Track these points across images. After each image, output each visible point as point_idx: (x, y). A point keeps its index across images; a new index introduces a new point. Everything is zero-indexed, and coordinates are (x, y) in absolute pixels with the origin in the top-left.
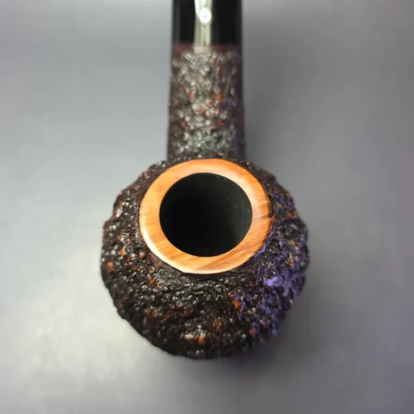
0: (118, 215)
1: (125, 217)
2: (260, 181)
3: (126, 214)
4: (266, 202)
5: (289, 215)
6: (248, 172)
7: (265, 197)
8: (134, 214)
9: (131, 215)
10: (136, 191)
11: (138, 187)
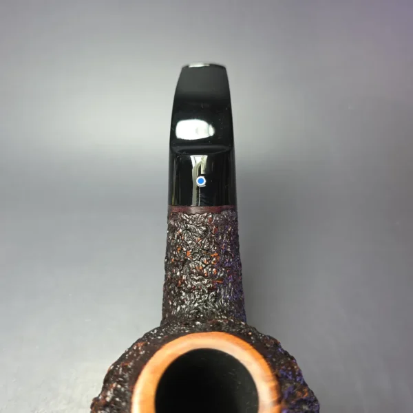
0: (108, 399)
1: (116, 403)
2: (265, 357)
3: (117, 399)
4: (273, 384)
5: (299, 394)
6: (251, 347)
7: (271, 378)
8: (127, 402)
9: (123, 402)
10: (129, 369)
11: (131, 364)
